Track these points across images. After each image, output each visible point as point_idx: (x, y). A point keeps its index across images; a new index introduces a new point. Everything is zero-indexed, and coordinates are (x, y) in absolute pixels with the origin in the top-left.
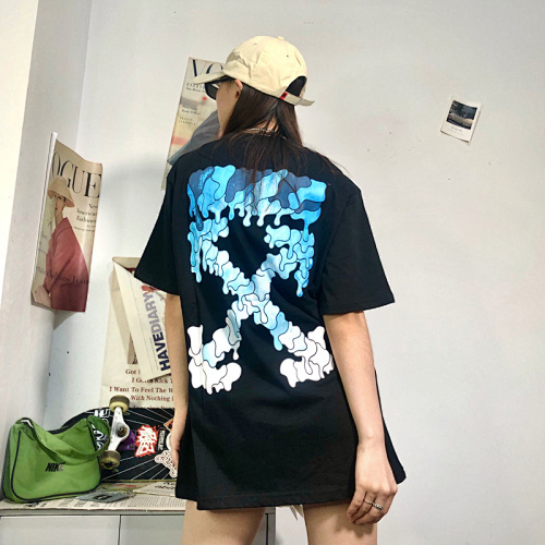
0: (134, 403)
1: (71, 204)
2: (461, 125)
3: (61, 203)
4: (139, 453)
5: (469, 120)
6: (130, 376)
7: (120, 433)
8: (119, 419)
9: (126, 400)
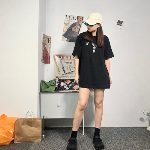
0: (60, 79)
1: (46, 45)
2: (120, 25)
3: (44, 44)
4: (61, 86)
5: (121, 24)
6: (59, 74)
7: (58, 83)
8: (57, 81)
9: (58, 78)
